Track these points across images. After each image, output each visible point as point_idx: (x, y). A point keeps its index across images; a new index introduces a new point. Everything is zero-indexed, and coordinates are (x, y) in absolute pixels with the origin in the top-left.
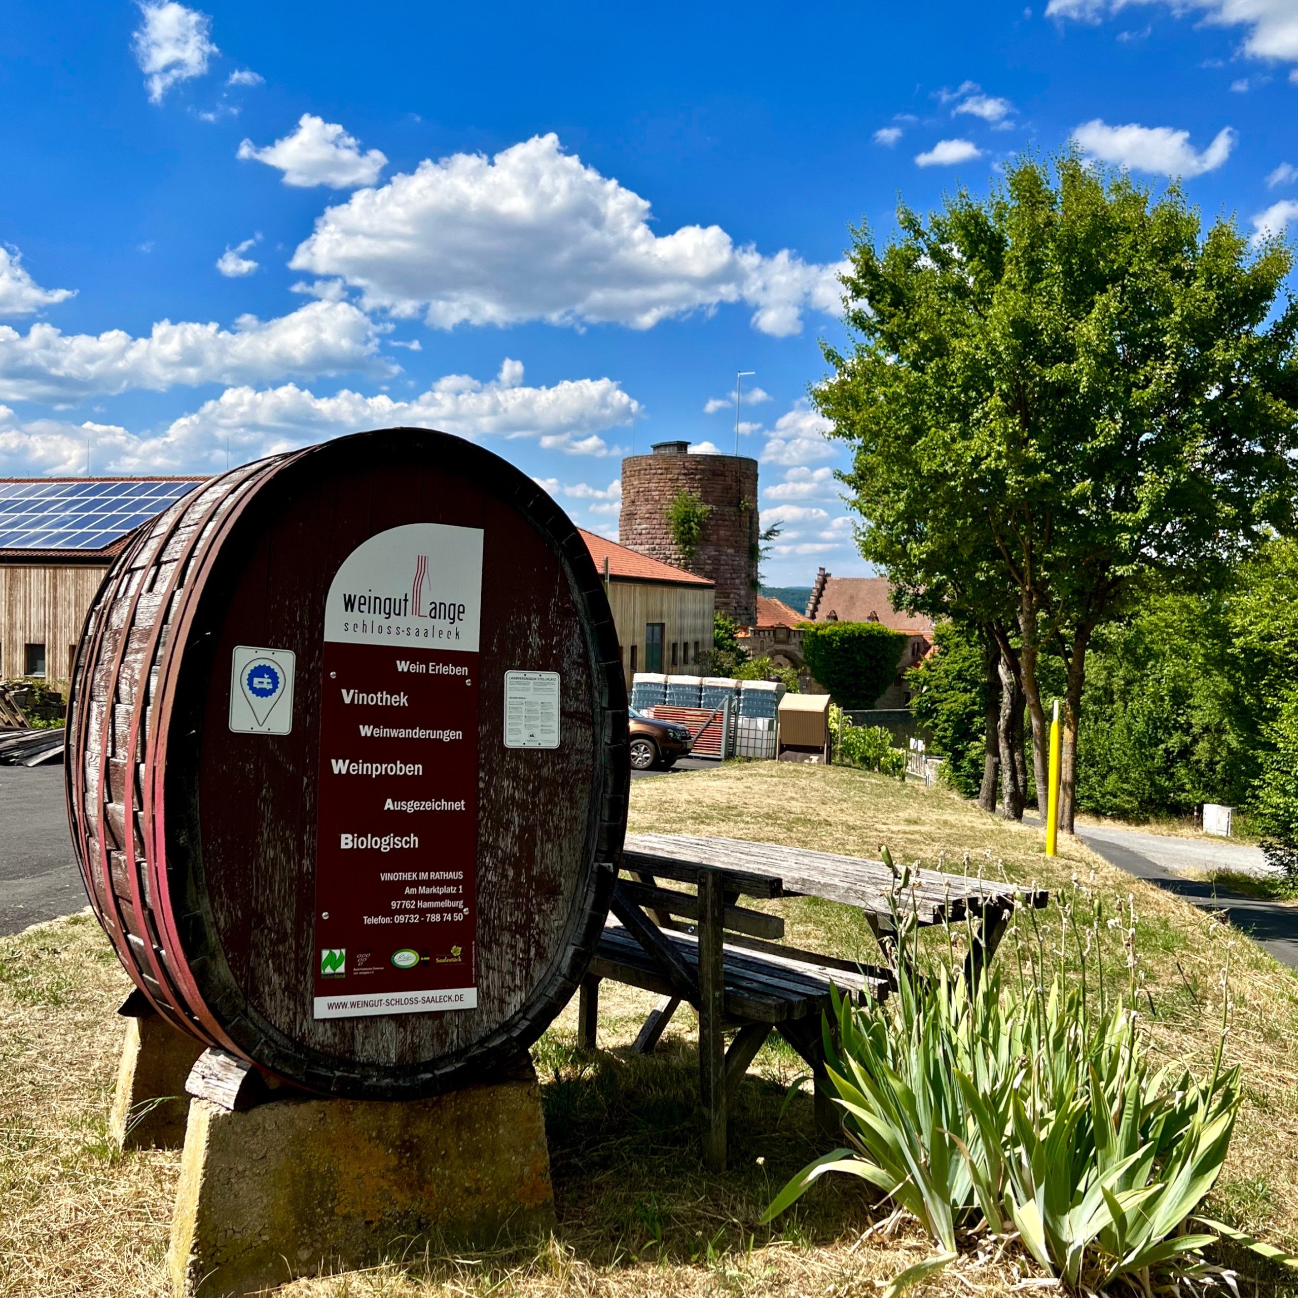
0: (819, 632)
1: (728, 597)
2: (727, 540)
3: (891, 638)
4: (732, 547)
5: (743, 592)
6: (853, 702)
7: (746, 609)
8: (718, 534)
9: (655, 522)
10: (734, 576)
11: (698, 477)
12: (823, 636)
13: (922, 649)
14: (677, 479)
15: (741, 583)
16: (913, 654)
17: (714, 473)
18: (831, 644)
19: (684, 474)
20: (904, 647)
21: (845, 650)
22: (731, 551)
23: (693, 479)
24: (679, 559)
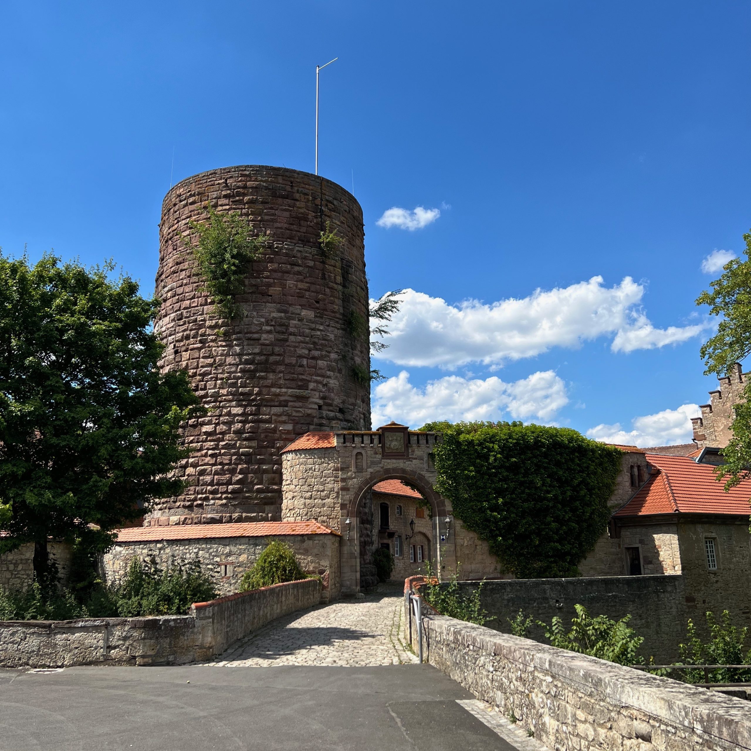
0: (462, 437)
1: (305, 387)
2: (301, 296)
3: (593, 451)
4: (310, 307)
5: (333, 383)
6: (537, 565)
7: (341, 411)
8: (283, 286)
9: (183, 275)
10: (316, 353)
11: (246, 199)
12: (470, 443)
13: (646, 477)
14: (216, 206)
15: (330, 369)
16: (632, 484)
17: (275, 194)
18: (486, 457)
19: (225, 196)
20: (618, 472)
21: (514, 468)
22: (308, 314)
23: (240, 202)
24: (216, 326)
